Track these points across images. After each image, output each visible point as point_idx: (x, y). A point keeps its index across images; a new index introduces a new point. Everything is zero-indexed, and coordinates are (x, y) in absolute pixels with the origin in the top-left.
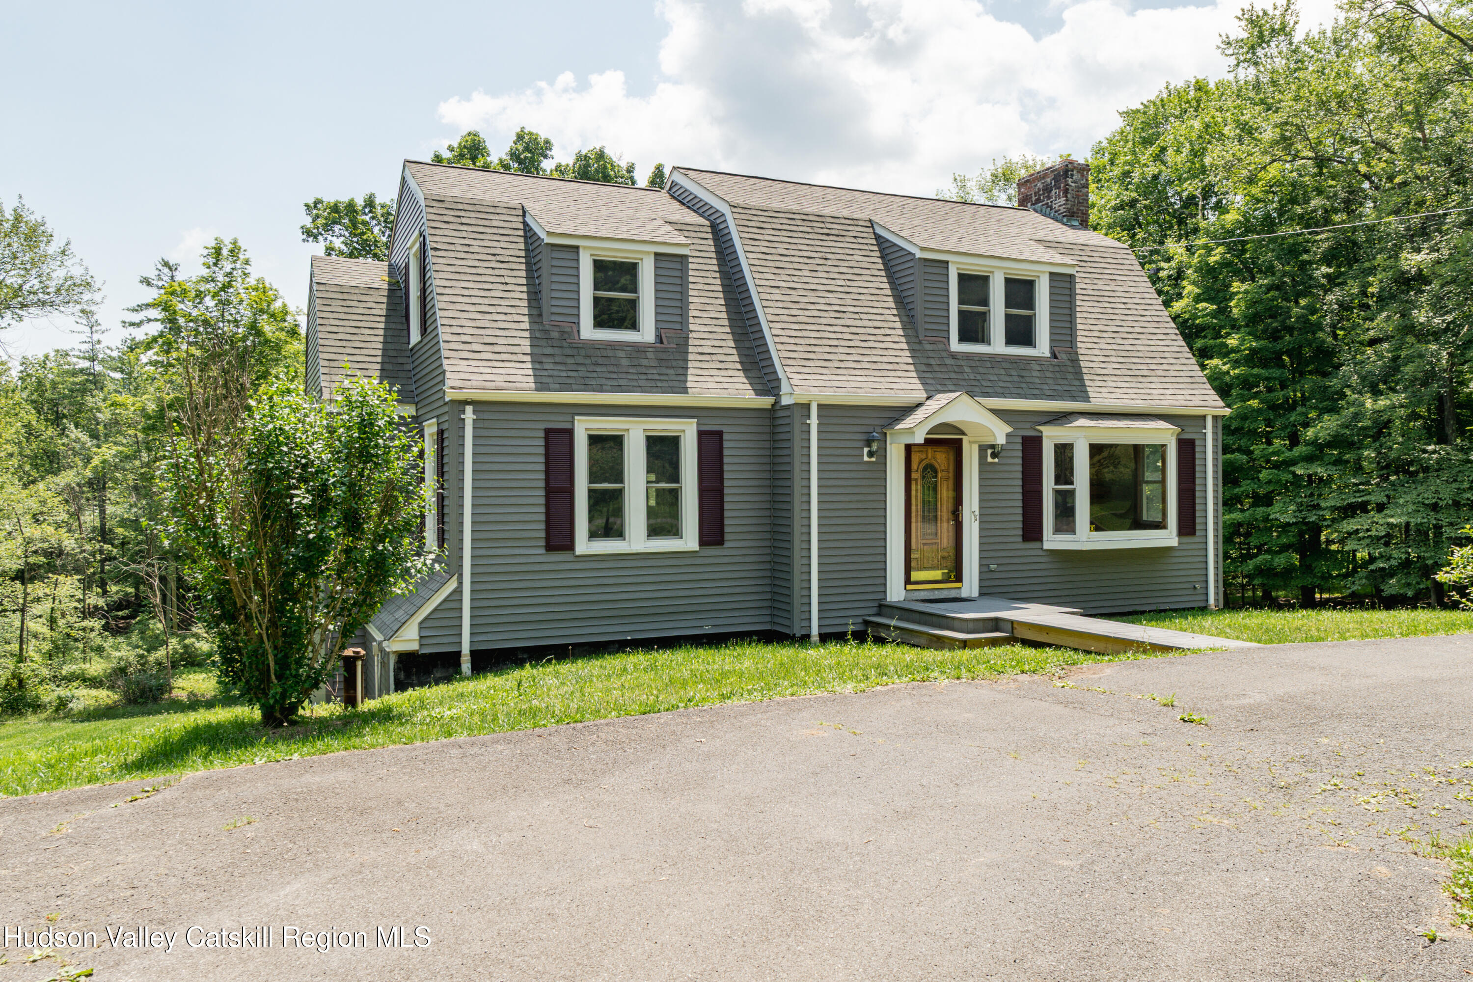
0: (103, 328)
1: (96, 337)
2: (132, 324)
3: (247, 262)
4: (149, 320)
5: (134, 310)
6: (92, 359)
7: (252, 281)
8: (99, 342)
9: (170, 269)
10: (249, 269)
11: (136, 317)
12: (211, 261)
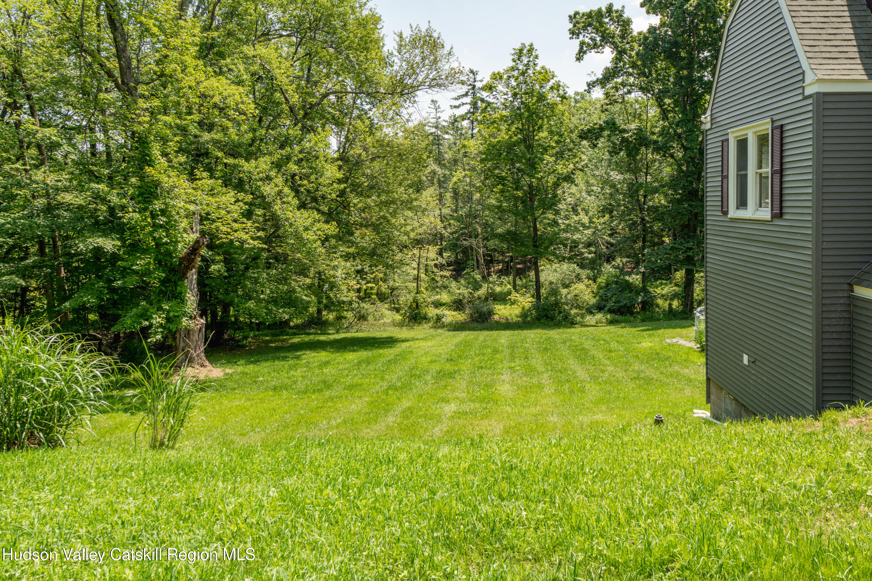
0: (441, 109)
1: (438, 115)
2: (455, 107)
3: (536, 57)
4: (463, 104)
5: (456, 99)
6: (436, 127)
7: (538, 68)
8: (440, 118)
9: (474, 74)
10: (537, 61)
11: (457, 103)
12: (516, 57)
